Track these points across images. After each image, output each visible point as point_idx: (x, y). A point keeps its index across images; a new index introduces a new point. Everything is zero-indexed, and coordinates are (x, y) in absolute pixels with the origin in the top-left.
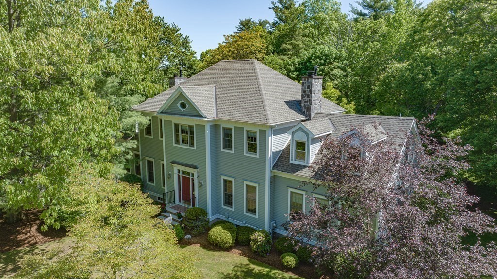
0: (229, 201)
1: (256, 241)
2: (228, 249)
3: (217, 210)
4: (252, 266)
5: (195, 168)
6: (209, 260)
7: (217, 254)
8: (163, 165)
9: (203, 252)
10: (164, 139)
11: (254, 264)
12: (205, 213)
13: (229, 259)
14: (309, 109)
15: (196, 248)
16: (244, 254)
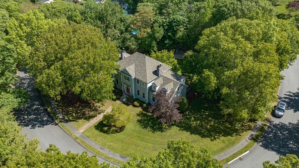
0: (139, 94)
1: (144, 106)
2: (138, 107)
3: (136, 95)
4: (143, 112)
5: (130, 87)
6: (134, 110)
7: (136, 108)
8: (121, 82)
9: (133, 107)
10: (121, 75)
11: (143, 111)
12: (133, 97)
13: (138, 110)
14: (158, 74)
15: (131, 106)
16: (142, 108)
